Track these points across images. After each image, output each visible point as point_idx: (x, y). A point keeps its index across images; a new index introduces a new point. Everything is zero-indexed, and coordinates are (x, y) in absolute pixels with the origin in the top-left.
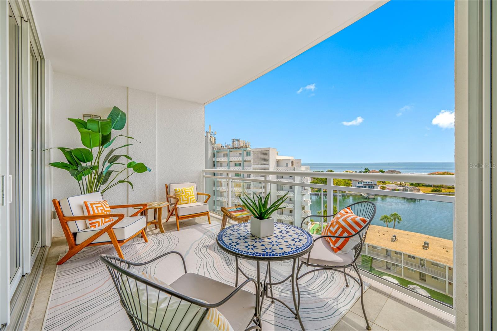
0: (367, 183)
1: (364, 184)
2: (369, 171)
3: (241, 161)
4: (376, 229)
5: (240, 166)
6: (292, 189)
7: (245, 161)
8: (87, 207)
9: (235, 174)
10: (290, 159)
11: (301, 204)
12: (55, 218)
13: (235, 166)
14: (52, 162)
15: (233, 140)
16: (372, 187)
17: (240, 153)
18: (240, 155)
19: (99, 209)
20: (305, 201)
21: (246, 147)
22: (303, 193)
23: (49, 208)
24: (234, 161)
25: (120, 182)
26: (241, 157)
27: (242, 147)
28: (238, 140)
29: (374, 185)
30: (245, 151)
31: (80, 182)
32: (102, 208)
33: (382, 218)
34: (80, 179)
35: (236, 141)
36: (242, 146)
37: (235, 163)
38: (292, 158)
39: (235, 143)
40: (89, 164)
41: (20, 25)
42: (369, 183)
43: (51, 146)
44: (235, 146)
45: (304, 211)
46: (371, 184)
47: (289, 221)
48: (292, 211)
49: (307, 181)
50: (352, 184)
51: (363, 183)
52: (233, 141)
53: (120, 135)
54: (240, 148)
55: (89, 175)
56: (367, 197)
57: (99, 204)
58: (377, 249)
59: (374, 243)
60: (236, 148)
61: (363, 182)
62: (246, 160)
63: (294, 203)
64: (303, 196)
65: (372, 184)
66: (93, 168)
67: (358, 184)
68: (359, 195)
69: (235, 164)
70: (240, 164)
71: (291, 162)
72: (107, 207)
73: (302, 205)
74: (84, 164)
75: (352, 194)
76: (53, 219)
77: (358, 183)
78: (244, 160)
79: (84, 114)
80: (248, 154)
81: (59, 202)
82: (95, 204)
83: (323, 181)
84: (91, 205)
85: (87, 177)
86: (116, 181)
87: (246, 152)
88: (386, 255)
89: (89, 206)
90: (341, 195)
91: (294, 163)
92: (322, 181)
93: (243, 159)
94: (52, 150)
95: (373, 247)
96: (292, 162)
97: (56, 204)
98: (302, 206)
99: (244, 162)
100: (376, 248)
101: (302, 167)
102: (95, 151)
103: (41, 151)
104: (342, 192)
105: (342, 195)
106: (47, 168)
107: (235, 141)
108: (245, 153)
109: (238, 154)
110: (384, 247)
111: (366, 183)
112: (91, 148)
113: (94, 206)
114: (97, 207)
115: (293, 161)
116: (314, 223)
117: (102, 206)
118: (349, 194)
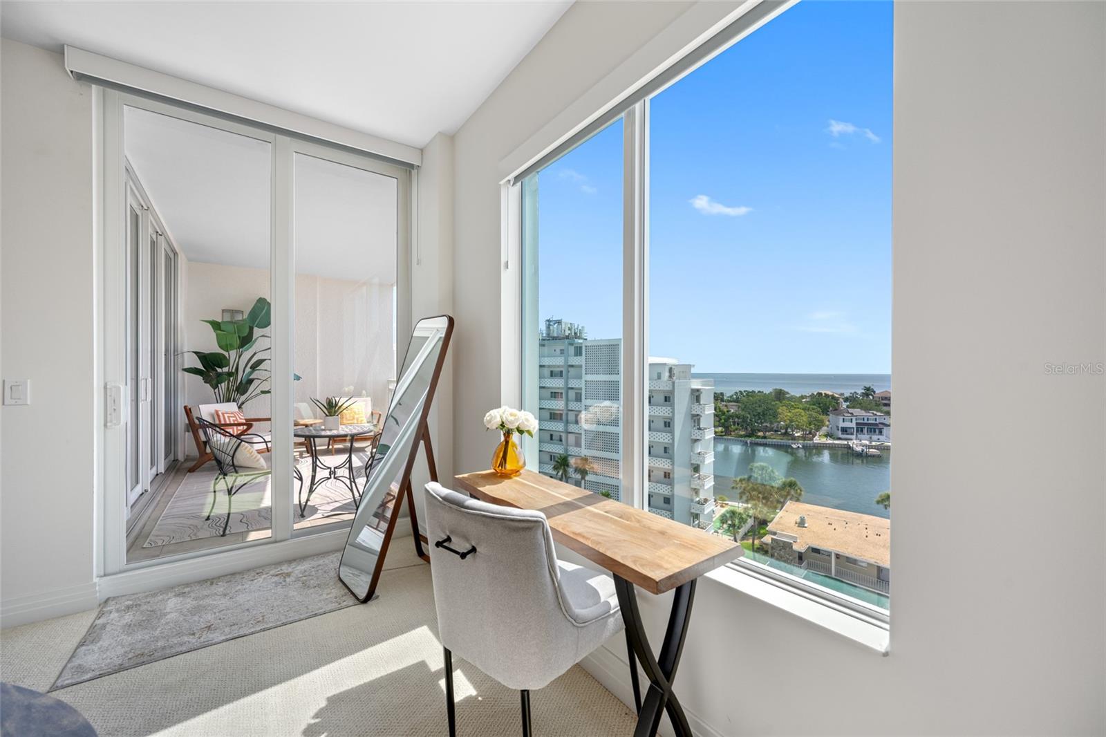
0: (866, 421)
1: (857, 424)
2: (874, 392)
3: (562, 366)
4: (862, 522)
5: (561, 376)
6: (669, 426)
7: (572, 366)
8: (218, 416)
9: (552, 393)
10: (665, 364)
11: (691, 460)
12: (188, 431)
13: (552, 376)
14: (186, 367)
15: (549, 321)
16: (877, 431)
17: (561, 350)
18: (561, 353)
19: (231, 419)
20: (699, 453)
21: (576, 336)
22: (694, 437)
23: (182, 419)
24: (549, 366)
25: (263, 392)
26: (563, 358)
27: (567, 337)
28: (559, 322)
29: (881, 426)
30: (572, 344)
31: (217, 390)
32: (234, 419)
33: (880, 499)
34: (215, 387)
35: (554, 324)
36: (567, 334)
37: (552, 369)
38: (671, 361)
39: (551, 328)
40: (225, 370)
41: (155, 240)
42: (870, 422)
43: (186, 349)
44: (551, 335)
45: (697, 475)
46: (874, 422)
47: (662, 494)
48: (669, 474)
49: (704, 410)
50: (829, 421)
51: (854, 422)
52: (548, 323)
53: (263, 336)
54: (563, 338)
55: (226, 382)
56: (863, 451)
57: (232, 413)
58: (860, 566)
59: (850, 550)
60: (554, 338)
61: (854, 418)
62: (574, 364)
63: (671, 458)
64: (696, 444)
65: (877, 422)
66: (230, 374)
67: (844, 421)
68: (844, 448)
69: (552, 372)
70: (561, 372)
71: (667, 370)
72: (241, 419)
73: (692, 462)
74: (219, 370)
75: (826, 444)
76: (187, 433)
77: (842, 420)
78: (570, 364)
79: (224, 308)
80: (578, 351)
81: (190, 409)
82: (227, 413)
83: (759, 413)
84: (223, 414)
85: (223, 384)
86: (258, 391)
87: (573, 347)
88: (878, 578)
89: (221, 414)
90: (801, 446)
91: (675, 371)
92: (756, 414)
93: (566, 360)
94: (185, 354)
95: (848, 559)
96: (670, 370)
97: (188, 411)
98: (692, 464)
99: (570, 369)
100: (854, 562)
101: (694, 380)
102: (233, 354)
103: (174, 355)
104: (805, 440)
105: (803, 446)
106: (180, 374)
107: (551, 323)
108: (572, 350)
109: (558, 351)
110: (872, 561)
111: (862, 421)
112: (228, 351)
113: (226, 415)
114: (229, 417)
115: (673, 367)
116: (727, 504)
117: (235, 417)
118: (821, 443)
